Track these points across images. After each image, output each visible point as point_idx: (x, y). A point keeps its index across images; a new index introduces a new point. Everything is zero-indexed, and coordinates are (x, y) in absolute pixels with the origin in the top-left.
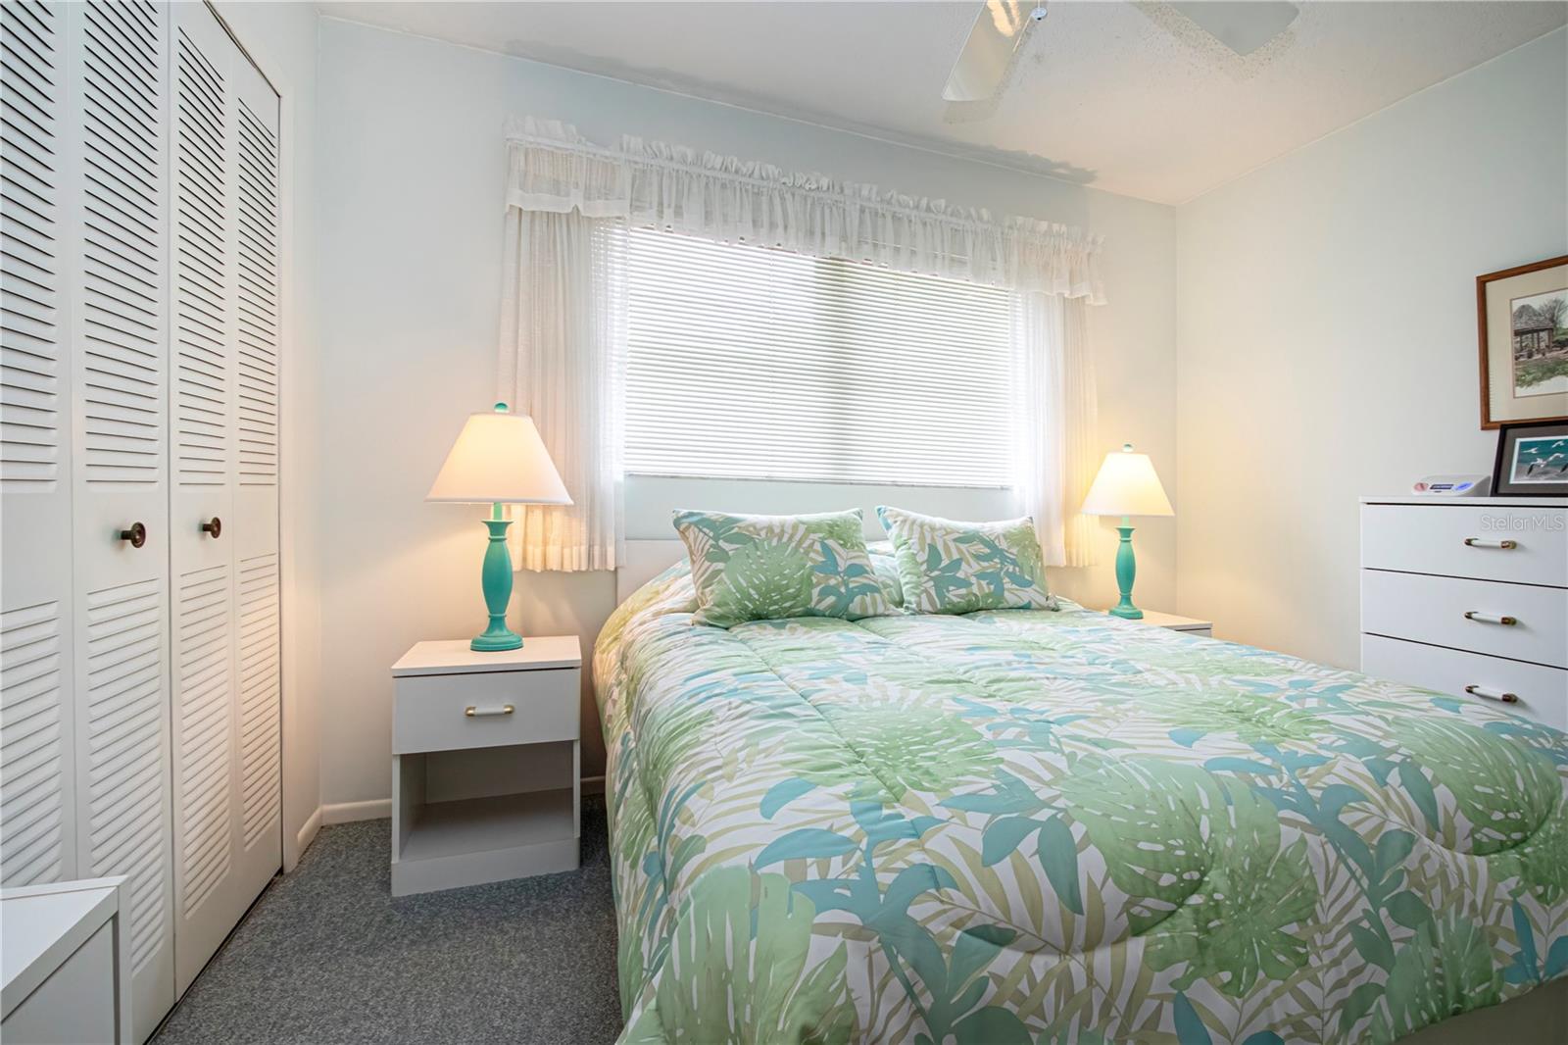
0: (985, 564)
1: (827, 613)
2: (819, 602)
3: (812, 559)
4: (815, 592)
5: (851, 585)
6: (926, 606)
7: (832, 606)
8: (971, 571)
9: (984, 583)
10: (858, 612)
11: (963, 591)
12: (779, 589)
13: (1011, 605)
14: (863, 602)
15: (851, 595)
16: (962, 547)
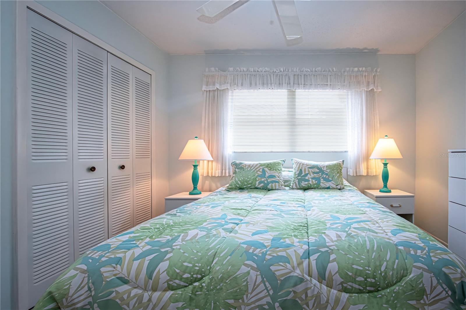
0: (315, 175)
1: (261, 188)
2: (259, 185)
3: (258, 174)
4: (257, 182)
5: (268, 181)
6: (294, 187)
7: (263, 186)
8: (310, 177)
9: (314, 181)
10: (271, 188)
11: (307, 183)
12: (247, 181)
13: (323, 187)
14: (272, 185)
15: (268, 183)
16: (310, 170)
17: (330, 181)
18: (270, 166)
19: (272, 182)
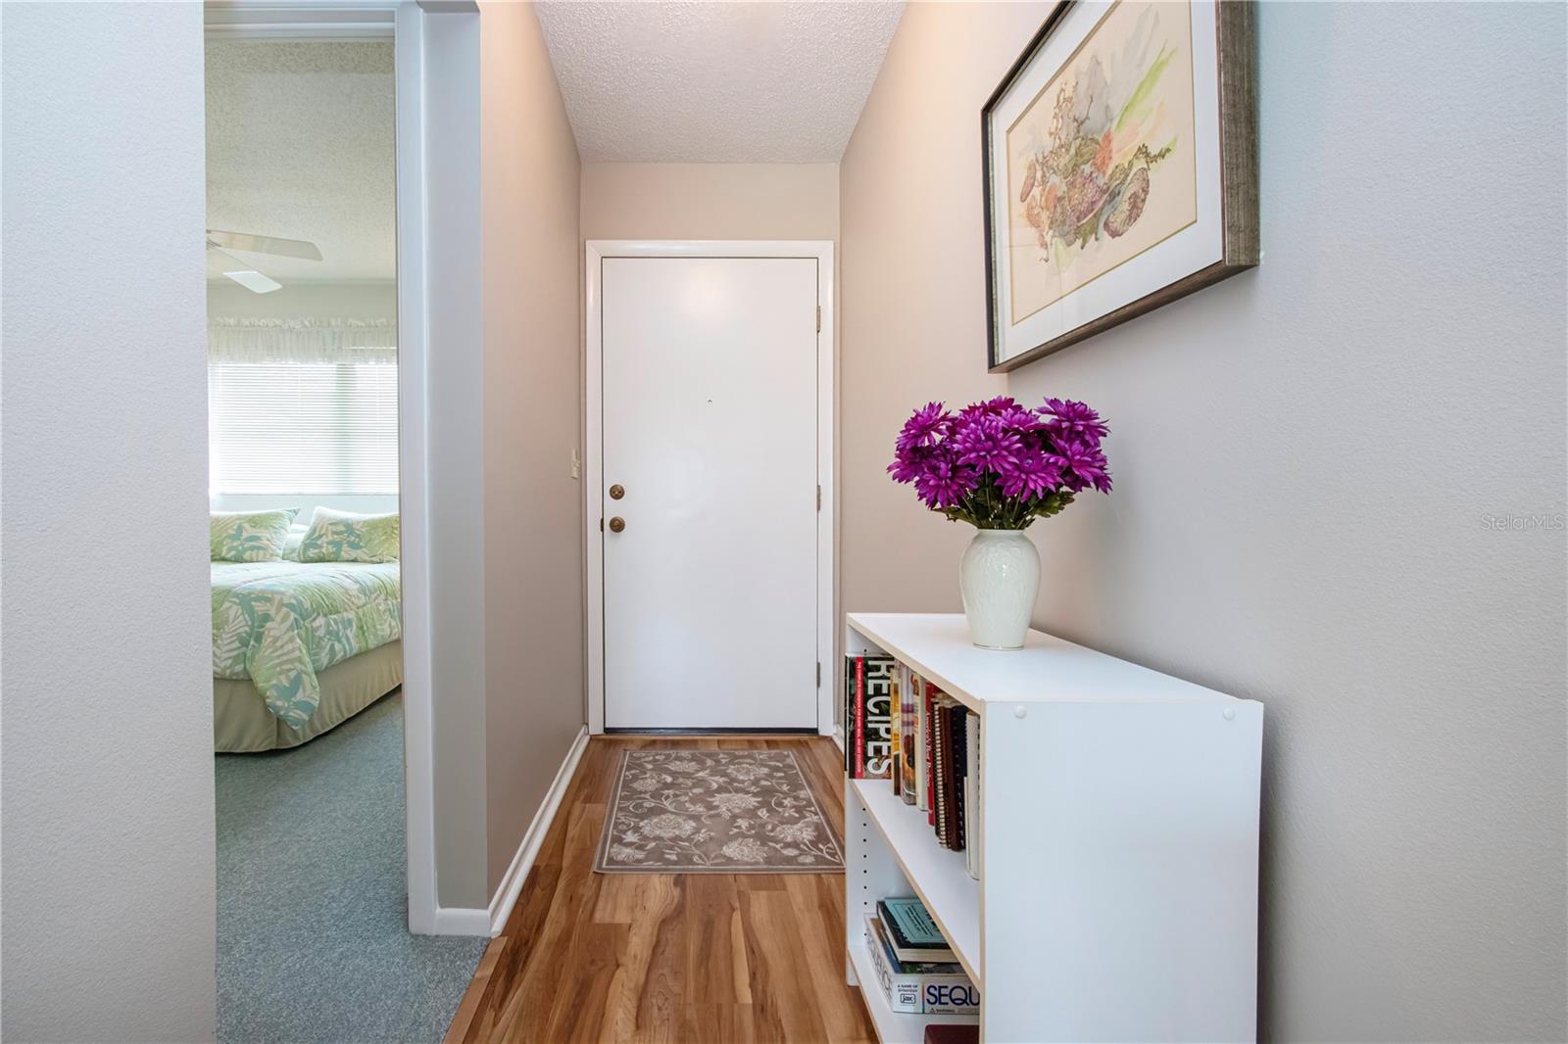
0: (335, 536)
2: (228, 553)
4: (225, 549)
5: (246, 545)
6: (297, 558)
7: (235, 556)
8: (327, 540)
9: (330, 547)
15: (245, 550)
16: (330, 527)
17: (361, 547)
18: (255, 521)
19: (252, 548)
